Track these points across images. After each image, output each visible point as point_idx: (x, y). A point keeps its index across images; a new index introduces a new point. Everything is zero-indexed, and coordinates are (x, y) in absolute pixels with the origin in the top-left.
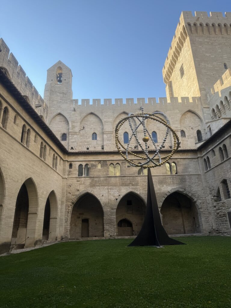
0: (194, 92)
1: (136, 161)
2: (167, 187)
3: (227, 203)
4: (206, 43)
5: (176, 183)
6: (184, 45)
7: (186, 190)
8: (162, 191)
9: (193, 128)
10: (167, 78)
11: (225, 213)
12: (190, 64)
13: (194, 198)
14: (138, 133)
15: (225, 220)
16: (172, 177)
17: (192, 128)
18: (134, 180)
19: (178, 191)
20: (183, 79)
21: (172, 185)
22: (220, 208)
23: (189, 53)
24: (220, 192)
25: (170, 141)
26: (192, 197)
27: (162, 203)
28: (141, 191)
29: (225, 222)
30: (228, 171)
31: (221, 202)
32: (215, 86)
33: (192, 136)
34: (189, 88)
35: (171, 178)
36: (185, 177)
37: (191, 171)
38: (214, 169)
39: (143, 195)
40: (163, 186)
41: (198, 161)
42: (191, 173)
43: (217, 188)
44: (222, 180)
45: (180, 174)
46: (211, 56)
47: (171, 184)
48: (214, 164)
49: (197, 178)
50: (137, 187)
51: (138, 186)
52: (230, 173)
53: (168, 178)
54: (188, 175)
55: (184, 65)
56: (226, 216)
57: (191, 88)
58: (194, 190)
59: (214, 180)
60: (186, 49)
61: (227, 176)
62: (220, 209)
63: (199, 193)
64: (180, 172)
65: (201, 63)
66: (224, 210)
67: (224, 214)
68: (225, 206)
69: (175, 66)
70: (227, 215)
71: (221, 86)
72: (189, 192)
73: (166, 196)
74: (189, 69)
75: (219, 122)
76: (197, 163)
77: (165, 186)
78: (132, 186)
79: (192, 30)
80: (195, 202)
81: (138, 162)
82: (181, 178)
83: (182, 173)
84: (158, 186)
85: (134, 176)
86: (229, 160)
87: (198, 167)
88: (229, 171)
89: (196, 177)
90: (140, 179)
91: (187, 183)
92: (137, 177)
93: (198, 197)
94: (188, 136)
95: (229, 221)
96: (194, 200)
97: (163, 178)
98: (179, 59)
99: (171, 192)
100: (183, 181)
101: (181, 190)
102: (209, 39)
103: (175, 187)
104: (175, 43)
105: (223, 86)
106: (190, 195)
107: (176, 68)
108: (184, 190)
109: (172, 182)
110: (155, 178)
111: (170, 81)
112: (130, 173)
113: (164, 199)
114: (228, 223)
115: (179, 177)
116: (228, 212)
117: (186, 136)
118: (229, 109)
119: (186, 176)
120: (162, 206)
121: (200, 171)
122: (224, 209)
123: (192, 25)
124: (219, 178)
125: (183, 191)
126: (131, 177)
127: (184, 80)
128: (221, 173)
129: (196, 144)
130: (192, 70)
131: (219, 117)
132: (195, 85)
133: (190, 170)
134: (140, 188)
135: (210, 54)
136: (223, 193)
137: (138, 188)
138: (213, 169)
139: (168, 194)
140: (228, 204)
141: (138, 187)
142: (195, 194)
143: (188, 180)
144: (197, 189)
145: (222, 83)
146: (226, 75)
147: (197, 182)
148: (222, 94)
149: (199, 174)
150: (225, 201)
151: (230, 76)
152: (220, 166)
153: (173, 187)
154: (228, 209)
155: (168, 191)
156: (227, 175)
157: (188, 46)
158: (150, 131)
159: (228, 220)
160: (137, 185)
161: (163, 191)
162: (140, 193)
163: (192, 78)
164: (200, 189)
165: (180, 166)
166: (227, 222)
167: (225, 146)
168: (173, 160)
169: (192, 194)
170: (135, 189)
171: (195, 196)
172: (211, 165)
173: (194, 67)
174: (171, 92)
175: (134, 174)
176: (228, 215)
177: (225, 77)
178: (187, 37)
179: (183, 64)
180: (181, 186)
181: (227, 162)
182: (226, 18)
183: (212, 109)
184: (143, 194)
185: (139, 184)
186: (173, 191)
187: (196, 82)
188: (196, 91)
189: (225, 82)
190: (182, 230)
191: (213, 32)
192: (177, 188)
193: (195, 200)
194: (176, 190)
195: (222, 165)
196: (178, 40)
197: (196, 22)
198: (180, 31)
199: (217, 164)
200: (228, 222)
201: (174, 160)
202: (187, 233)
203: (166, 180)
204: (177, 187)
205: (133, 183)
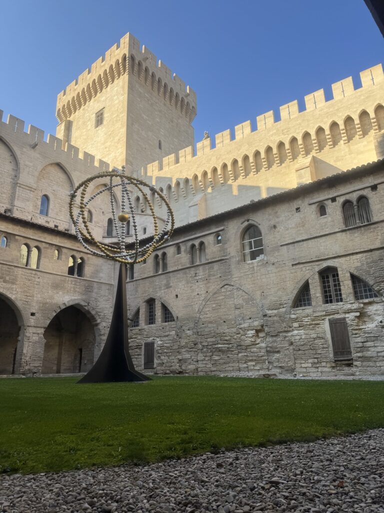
0: (115, 160)
1: (22, 238)
2: (64, 297)
3: (147, 330)
4: (146, 99)
5: (79, 292)
6: (116, 81)
7: (90, 304)
8: (54, 301)
9: (105, 213)
10: (64, 112)
11: (140, 344)
12: (118, 116)
13: (97, 318)
14: (19, 187)
15: (136, 354)
16: (75, 281)
17: (103, 212)
18: (9, 272)
19: (78, 304)
20: (97, 131)
21: (72, 294)
22: (134, 336)
23: (121, 98)
24: (140, 315)
25: (68, 221)
26: (95, 316)
27: (50, 321)
28: (19, 296)
29: (137, 356)
30: (160, 288)
31: (137, 328)
32: (150, 167)
33: (101, 223)
34: (107, 149)
35: (73, 283)
36: (93, 284)
37: (102, 278)
38: (138, 281)
39: (21, 302)
40: (58, 293)
41: (115, 265)
42: (102, 280)
43: (136, 309)
44: (146, 298)
45: (88, 279)
46: (148, 122)
47: (72, 292)
48: (141, 274)
49: (108, 289)
50: (12, 287)
51: (16, 284)
52: (162, 291)
53: (68, 281)
54: (98, 282)
55: (106, 110)
56: (140, 348)
57: (109, 150)
58: (100, 306)
59: (133, 297)
60: (117, 90)
61: (157, 295)
62: (132, 338)
63: (105, 312)
64: (88, 276)
65: (135, 124)
66: (139, 339)
67: (138, 346)
68: (143, 334)
69: (87, 102)
70: (143, 347)
71: (159, 171)
72: (93, 309)
73: (59, 310)
74: (115, 122)
75: (146, 219)
76: (113, 267)
77: (61, 293)
78: (4, 284)
79: (135, 69)
80: (97, 325)
81: (25, 242)
82: (87, 285)
83: (90, 278)
84: (50, 292)
85: (12, 266)
86: (166, 275)
87: (113, 273)
88: (163, 288)
89: (108, 287)
90: (22, 274)
91: (94, 294)
92: (16, 269)
93: (103, 318)
94: (95, 222)
95: (145, 354)
96: (96, 321)
97: (61, 280)
98: (99, 97)
99: (68, 305)
100: (89, 290)
101: (83, 303)
102: (150, 95)
103: (76, 298)
104: (99, 68)
105: (161, 172)
106: (93, 313)
107: (88, 107)
108: (87, 304)
109: (72, 289)
110: (48, 276)
111: (68, 119)
112: (6, 259)
113: (55, 314)
114: (141, 358)
115: (84, 282)
116: (145, 343)
117: (93, 222)
118: (160, 205)
119: (95, 284)
120: (48, 326)
121: (114, 280)
122: (139, 337)
123: (137, 62)
124: (144, 295)
125: (85, 306)
126: (5, 266)
127: (99, 132)
128: (149, 288)
129: (103, 237)
130: (120, 126)
131: (143, 212)
132: (120, 150)
133: (101, 275)
134: (17, 290)
135: (147, 118)
136: (144, 316)
137: (14, 289)
138: (136, 280)
139: (63, 307)
140: (148, 332)
141: (14, 286)
142: (99, 312)
143: (95, 290)
144: (104, 306)
145: (161, 168)
146: (170, 160)
147: (107, 294)
148: (156, 182)
149: (112, 284)
150: (146, 327)
151: (174, 163)
152: (150, 279)
153: (73, 298)
154: (146, 339)
155: (63, 302)
156: (157, 293)
157: (123, 87)
158: (40, 192)
159: (143, 353)
160: (13, 283)
161: (56, 302)
162: (16, 298)
163: (117, 138)
164: (107, 306)
165: (89, 266)
166: (139, 357)
167: (164, 254)
168: (82, 254)
169: (97, 312)
170: (8, 289)
171: (99, 315)
172: (135, 275)
173: (126, 124)
174: (66, 139)
175: (13, 262)
176: (145, 346)
177: (167, 161)
178: (124, 73)
179: (104, 108)
180: (84, 297)
181: (162, 276)
182: (174, 81)
183: (135, 196)
184: (21, 300)
185: (18, 283)
186: (71, 303)
187: (122, 147)
188: (118, 159)
189: (166, 169)
190: (55, 368)
191: (156, 90)
192: (77, 299)
193: (99, 321)
194: (77, 302)
195: (154, 278)
196: (107, 68)
197: (142, 62)
198: (117, 58)
199: (146, 276)
200: (143, 357)
201: (84, 254)
202: (63, 373)
203: (65, 285)
204: (79, 298)
205: (7, 278)
